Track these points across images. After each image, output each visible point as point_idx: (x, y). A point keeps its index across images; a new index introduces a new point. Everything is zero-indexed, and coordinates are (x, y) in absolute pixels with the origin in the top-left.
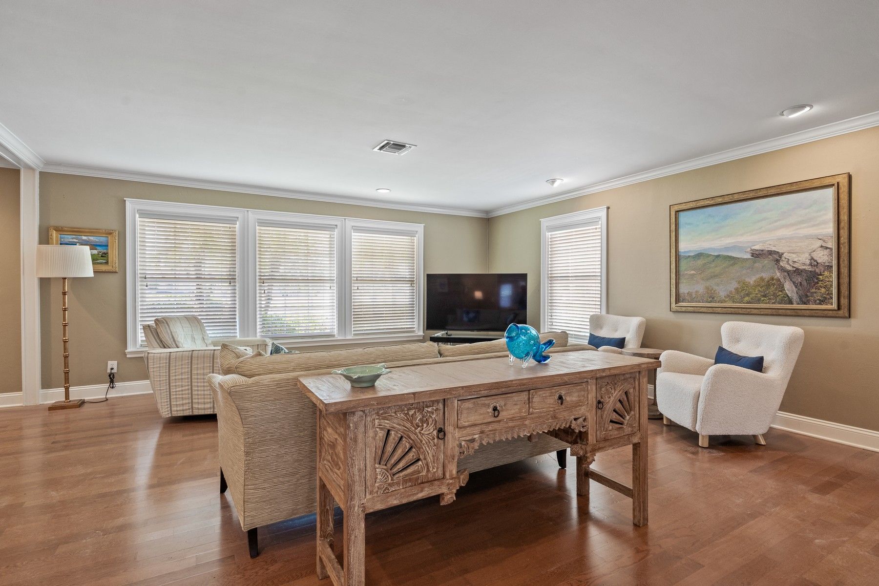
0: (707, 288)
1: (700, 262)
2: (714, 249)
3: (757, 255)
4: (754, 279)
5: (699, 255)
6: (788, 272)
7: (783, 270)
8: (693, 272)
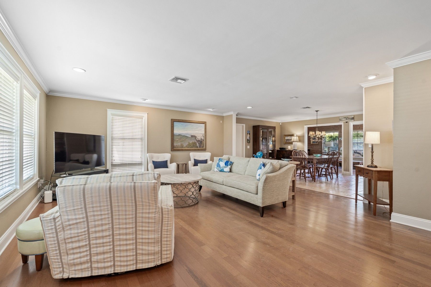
0: (181, 144)
1: (179, 137)
2: (183, 134)
3: (192, 136)
4: (191, 142)
5: (179, 135)
6: (197, 141)
7: (196, 140)
8: (178, 139)
